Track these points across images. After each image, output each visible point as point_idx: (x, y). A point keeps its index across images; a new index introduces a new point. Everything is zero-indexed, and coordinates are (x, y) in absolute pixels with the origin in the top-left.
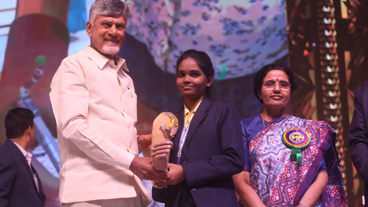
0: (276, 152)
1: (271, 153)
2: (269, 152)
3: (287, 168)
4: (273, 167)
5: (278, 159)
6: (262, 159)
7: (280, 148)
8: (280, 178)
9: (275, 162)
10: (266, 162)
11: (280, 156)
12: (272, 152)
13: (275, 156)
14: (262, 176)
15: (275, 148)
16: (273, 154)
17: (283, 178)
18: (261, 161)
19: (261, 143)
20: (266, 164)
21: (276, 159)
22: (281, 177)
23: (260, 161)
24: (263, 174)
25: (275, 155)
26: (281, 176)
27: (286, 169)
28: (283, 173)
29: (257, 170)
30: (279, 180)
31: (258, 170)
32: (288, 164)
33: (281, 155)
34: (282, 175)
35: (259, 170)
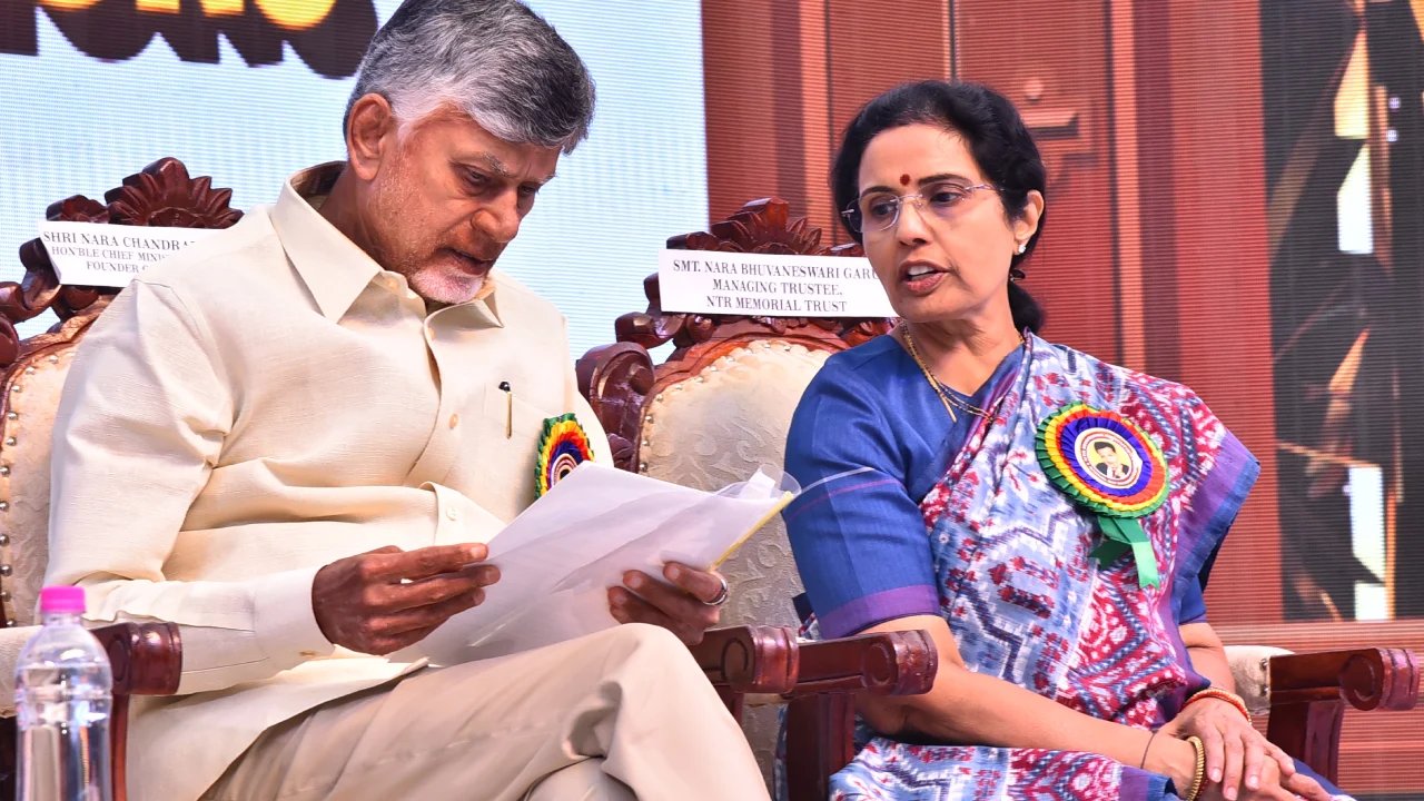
0: (1044, 532)
1: (1023, 535)
2: (1011, 528)
3: (1104, 610)
4: (1045, 598)
5: (1058, 564)
6: (984, 561)
7: (1053, 511)
8: (1081, 652)
9: (1050, 574)
10: (1005, 574)
11: (1062, 549)
12: (1024, 531)
13: (1044, 549)
14: (990, 646)
15: (1030, 509)
16: (1034, 540)
17: (1095, 655)
18: (978, 575)
19: (969, 485)
20: (1003, 585)
21: (1052, 562)
22: (1087, 650)
23: (973, 574)
24: (992, 637)
25: (1039, 542)
26: (1084, 643)
27: (1101, 610)
28: (1091, 631)
29: (959, 620)
30: (1079, 660)
31: (964, 617)
32: (1102, 589)
33: (1066, 546)
34: (1091, 641)
35: (970, 615)
